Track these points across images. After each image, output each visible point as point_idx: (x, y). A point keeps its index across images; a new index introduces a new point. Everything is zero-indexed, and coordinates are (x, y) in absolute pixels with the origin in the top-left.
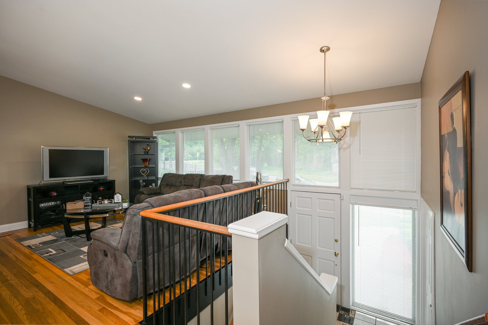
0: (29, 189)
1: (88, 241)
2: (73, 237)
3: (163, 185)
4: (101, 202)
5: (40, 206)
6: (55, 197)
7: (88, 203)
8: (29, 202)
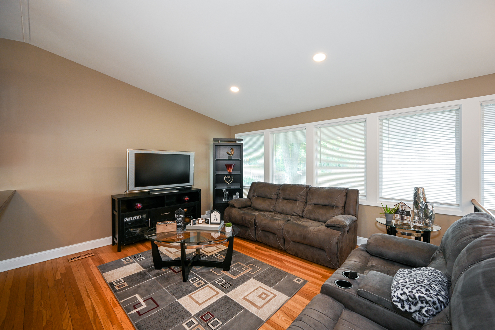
0: (113, 201)
1: (184, 282)
2: (163, 270)
3: (253, 196)
4: (195, 222)
5: (125, 221)
6: (140, 209)
7: (180, 223)
8: (113, 215)
